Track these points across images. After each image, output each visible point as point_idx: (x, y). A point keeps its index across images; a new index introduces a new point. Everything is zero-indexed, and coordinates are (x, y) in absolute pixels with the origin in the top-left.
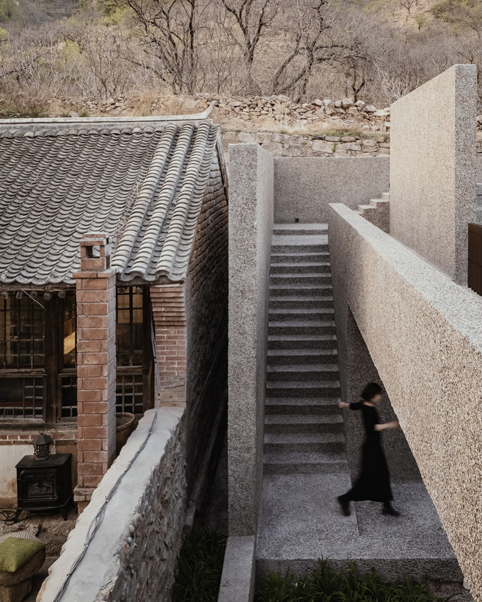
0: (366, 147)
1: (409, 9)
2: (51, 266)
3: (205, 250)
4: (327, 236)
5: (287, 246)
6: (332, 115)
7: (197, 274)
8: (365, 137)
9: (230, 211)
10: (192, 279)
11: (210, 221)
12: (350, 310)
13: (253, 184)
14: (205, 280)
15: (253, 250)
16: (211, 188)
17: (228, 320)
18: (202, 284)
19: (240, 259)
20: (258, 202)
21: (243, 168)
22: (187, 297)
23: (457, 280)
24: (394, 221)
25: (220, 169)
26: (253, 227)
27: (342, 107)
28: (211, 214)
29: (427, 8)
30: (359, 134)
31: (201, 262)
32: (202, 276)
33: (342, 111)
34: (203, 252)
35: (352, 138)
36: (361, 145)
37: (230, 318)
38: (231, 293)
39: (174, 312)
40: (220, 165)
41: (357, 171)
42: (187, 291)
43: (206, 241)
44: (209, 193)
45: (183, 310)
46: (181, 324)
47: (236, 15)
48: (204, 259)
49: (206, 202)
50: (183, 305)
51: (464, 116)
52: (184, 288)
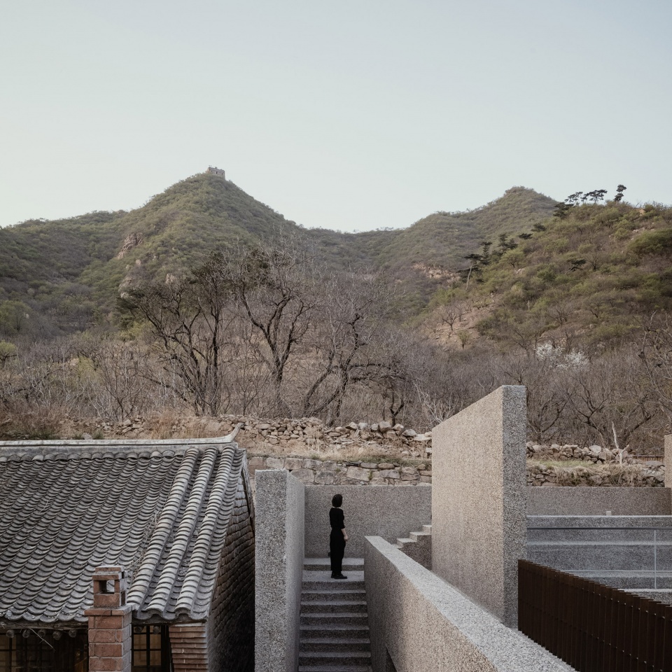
0: (405, 475)
1: (451, 325)
2: (61, 602)
3: (229, 586)
4: (363, 572)
5: (319, 583)
6: (368, 439)
7: (220, 613)
8: (405, 464)
9: (257, 544)
10: (215, 618)
11: (235, 555)
12: (388, 654)
13: (282, 514)
14: (229, 619)
15: (281, 586)
16: (235, 519)
17: (254, 664)
18: (225, 624)
19: (267, 596)
20: (287, 533)
21: (271, 496)
22: (209, 638)
23: (507, 622)
24: (437, 556)
25: (246, 498)
26: (282, 561)
27: (379, 431)
28: (236, 547)
29: (471, 324)
30: (398, 461)
31: (225, 599)
32: (225, 615)
33: (378, 435)
34: (227, 588)
35: (390, 465)
36: (400, 472)
37: (257, 662)
38: (258, 634)
39: (195, 654)
40: (246, 493)
41: (395, 501)
42: (209, 632)
43: (230, 577)
44: (234, 524)
45: (205, 652)
46: (202, 667)
47: (264, 331)
48: (228, 596)
49: (231, 534)
50: (206, 646)
51: (512, 441)
52: (206, 628)
